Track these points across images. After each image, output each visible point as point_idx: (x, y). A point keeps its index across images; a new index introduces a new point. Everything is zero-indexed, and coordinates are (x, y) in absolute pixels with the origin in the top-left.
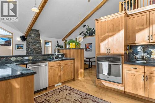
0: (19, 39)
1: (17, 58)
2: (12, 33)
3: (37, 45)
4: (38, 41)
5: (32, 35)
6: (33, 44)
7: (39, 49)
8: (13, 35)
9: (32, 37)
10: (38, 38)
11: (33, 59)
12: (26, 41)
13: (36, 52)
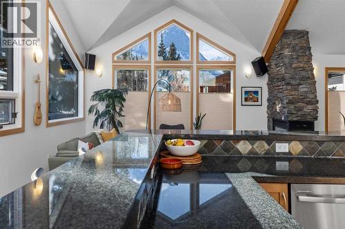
0: (248, 70)
1: (255, 146)
2: (234, 55)
3: (303, 89)
4: (303, 73)
5: (287, 52)
6: (288, 84)
7: (309, 103)
8: (235, 59)
9: (286, 60)
10: (305, 59)
11: (303, 152)
12: (266, 76)
13: (300, 113)
